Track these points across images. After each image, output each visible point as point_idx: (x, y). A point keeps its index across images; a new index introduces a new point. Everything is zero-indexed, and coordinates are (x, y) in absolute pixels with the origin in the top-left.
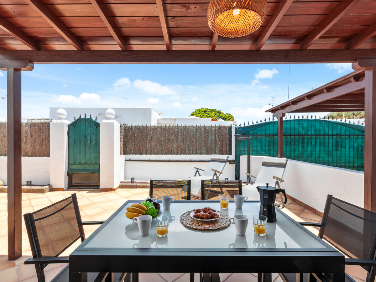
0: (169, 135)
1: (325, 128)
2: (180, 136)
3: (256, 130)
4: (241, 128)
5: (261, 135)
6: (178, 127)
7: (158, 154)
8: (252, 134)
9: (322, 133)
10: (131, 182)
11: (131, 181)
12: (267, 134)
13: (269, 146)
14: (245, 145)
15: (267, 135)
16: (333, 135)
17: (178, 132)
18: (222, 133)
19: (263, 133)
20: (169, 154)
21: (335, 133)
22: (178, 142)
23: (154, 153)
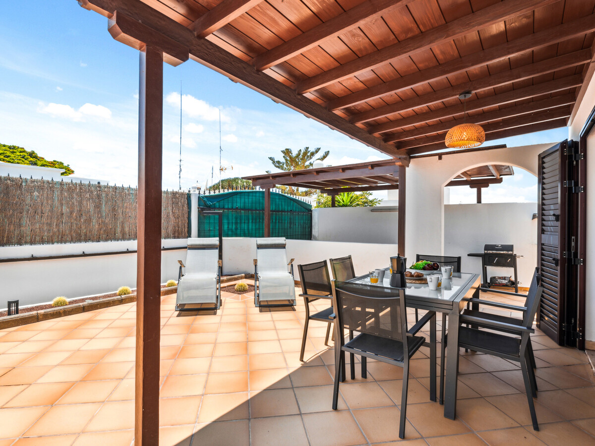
0: (80, 203)
1: (283, 203)
2: (106, 204)
3: (222, 201)
4: (206, 197)
5: (228, 209)
6: (100, 187)
7: (53, 243)
8: (218, 207)
9: (280, 210)
10: (9, 313)
11: (7, 309)
12: (234, 207)
13: (236, 223)
14: (210, 223)
15: (234, 209)
16: (288, 211)
17: (99, 196)
18: (178, 203)
19: (230, 207)
20: (80, 241)
21: (289, 209)
22: (102, 217)
23: (42, 242)
